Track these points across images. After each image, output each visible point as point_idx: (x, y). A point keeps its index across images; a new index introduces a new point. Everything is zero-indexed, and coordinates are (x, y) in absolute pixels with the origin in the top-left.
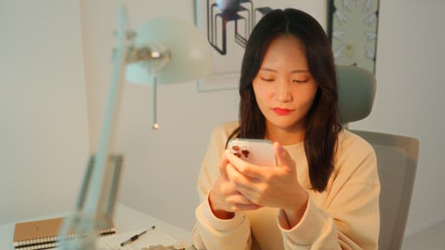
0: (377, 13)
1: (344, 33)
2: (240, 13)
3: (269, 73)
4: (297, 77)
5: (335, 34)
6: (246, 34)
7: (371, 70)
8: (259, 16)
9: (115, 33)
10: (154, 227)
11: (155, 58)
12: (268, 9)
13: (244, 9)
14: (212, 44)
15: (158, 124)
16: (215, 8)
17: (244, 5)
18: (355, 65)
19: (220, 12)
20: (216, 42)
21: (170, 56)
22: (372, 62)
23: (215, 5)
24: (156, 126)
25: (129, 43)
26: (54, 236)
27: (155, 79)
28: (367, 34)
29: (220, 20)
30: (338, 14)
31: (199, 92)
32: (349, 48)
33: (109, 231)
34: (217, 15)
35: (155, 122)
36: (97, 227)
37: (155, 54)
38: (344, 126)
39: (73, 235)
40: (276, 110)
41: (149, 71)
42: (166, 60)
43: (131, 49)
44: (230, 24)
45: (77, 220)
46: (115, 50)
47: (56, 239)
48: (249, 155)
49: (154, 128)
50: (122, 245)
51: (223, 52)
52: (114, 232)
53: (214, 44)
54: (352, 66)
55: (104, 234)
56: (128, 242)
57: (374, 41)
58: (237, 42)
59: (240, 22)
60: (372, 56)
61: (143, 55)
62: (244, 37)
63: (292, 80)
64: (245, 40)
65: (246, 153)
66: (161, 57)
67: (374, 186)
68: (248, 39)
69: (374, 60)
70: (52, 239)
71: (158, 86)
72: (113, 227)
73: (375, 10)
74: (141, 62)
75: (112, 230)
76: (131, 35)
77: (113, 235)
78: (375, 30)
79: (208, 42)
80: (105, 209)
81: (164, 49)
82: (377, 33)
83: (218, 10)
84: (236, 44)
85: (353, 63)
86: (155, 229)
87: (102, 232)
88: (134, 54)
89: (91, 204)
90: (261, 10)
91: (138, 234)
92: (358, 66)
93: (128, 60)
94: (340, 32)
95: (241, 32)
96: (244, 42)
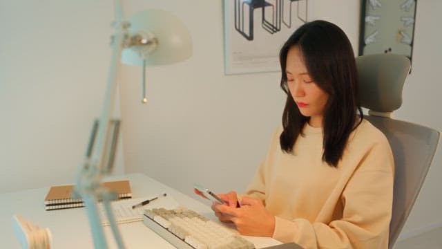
1: (377, 18)
5: (368, 19)
10: (165, 195)
11: (144, 44)
15: (147, 99)
18: (390, 50)
20: (243, 28)
21: (156, 40)
22: (410, 48)
24: (145, 100)
25: (124, 32)
27: (145, 61)
28: (404, 19)
29: (247, 7)
31: (226, 75)
33: (125, 196)
34: (244, 3)
35: (144, 97)
37: (144, 41)
41: (140, 55)
42: (154, 45)
43: (126, 36)
44: (258, 11)
46: (113, 38)
50: (134, 207)
51: (250, 38)
52: (130, 197)
53: (241, 30)
57: (412, 26)
58: (264, 28)
59: (268, 9)
60: (409, 41)
61: (135, 42)
62: (272, 23)
64: (272, 26)
66: (149, 43)
69: (412, 45)
71: (147, 68)
72: (130, 192)
74: (134, 47)
75: (129, 195)
76: (126, 26)
77: (130, 199)
78: (413, 16)
79: (234, 29)
81: (151, 36)
82: (415, 18)
84: (263, 30)
85: (387, 48)
86: (167, 196)
88: (128, 41)
91: (149, 199)
92: (393, 52)
93: (123, 45)
94: (374, 18)
95: (269, 18)
96: (272, 28)
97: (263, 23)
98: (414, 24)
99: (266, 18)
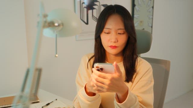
0: (153, 7)
1: (139, 16)
2: (94, 7)
3: (108, 30)
4: (120, 31)
5: (135, 16)
6: (97, 16)
7: (150, 32)
8: (103, 8)
9: (39, 15)
10: (56, 100)
11: (56, 26)
12: (106, 5)
13: (96, 5)
14: (82, 20)
16: (83, 4)
17: (96, 3)
18: (144, 29)
19: (86, 6)
20: (84, 19)
21: (63, 24)
23: (84, 3)
24: (57, 55)
25: (45, 20)
26: (10, 104)
27: (56, 35)
28: (149, 16)
29: (85, 9)
30: (136, 8)
31: (76, 40)
32: (141, 22)
33: (36, 101)
34: (84, 7)
35: (56, 54)
36: (30, 100)
37: (56, 24)
38: (139, 55)
39: (19, 104)
40: (111, 47)
41: (54, 31)
42: (61, 27)
43: (46, 22)
44: (90, 12)
45: (21, 97)
46: (38, 23)
47: (11, 105)
48: (103, 70)
49: (56, 56)
50: (42, 107)
51: (87, 23)
52: (39, 102)
53: (83, 20)
54: (142, 29)
55: (33, 103)
56: (45, 106)
57: (151, 20)
58: (93, 19)
59: (94, 10)
60: (151, 25)
61: (51, 25)
63: (118, 33)
64: (96, 18)
65: (102, 69)
66: (59, 25)
67: (151, 81)
68: (98, 18)
69: (152, 27)
70: (10, 106)
71: (58, 38)
72: (39, 99)
73: (152, 6)
74: (50, 28)
75: (38, 101)
76: (45, 16)
77: (39, 103)
78: (152, 15)
79: (80, 19)
80: (34, 92)
81: (60, 22)
82: (153, 16)
83: (85, 5)
84: (93, 20)
85: (142, 28)
86: (57, 100)
87: (32, 102)
88: (47, 24)
89: (27, 90)
90: (103, 5)
91: (49, 103)
92: (145, 30)
93: (44, 27)
94: (137, 15)
95: (95, 15)
96: (96, 19)
97: (92, 17)
98: (153, 18)
99: (94, 15)
